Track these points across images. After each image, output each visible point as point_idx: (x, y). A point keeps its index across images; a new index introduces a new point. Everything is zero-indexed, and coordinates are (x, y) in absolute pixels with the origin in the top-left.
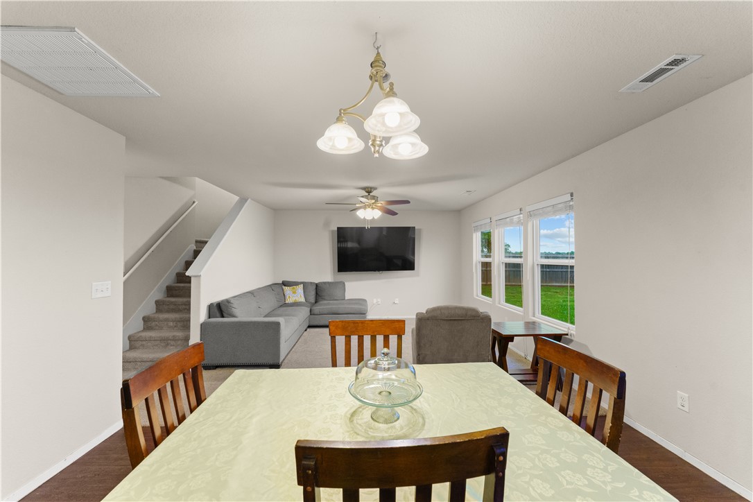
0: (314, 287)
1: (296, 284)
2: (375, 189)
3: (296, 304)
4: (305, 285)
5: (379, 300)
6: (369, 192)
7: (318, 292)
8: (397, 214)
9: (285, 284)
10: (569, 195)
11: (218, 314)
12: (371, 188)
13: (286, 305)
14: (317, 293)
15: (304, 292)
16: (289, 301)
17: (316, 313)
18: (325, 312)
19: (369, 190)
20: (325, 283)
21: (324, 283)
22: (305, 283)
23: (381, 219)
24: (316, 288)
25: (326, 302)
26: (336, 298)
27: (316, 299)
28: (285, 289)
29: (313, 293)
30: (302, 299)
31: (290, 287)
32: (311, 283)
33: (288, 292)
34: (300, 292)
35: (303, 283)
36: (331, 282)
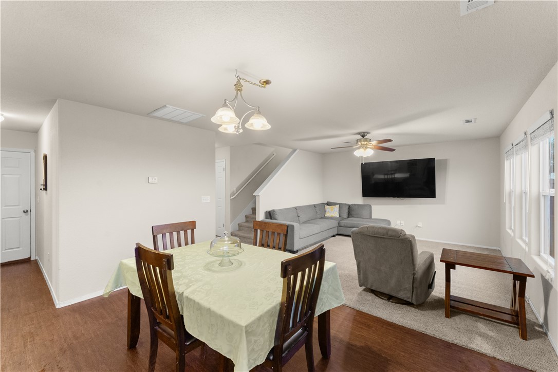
0: (347, 207)
1: (335, 204)
2: (368, 133)
3: (331, 218)
5: (402, 222)
6: (363, 136)
7: (351, 211)
8: (394, 150)
9: (328, 204)
10: (549, 112)
11: (269, 217)
12: (365, 133)
13: (324, 218)
14: (349, 212)
15: (339, 210)
16: (327, 215)
17: (342, 225)
18: (349, 226)
20: (355, 205)
22: (342, 204)
27: (348, 216)
28: (326, 207)
29: (346, 211)
30: (336, 215)
31: (330, 206)
32: (346, 204)
33: (328, 210)
34: (336, 210)
35: (339, 204)
36: (360, 205)
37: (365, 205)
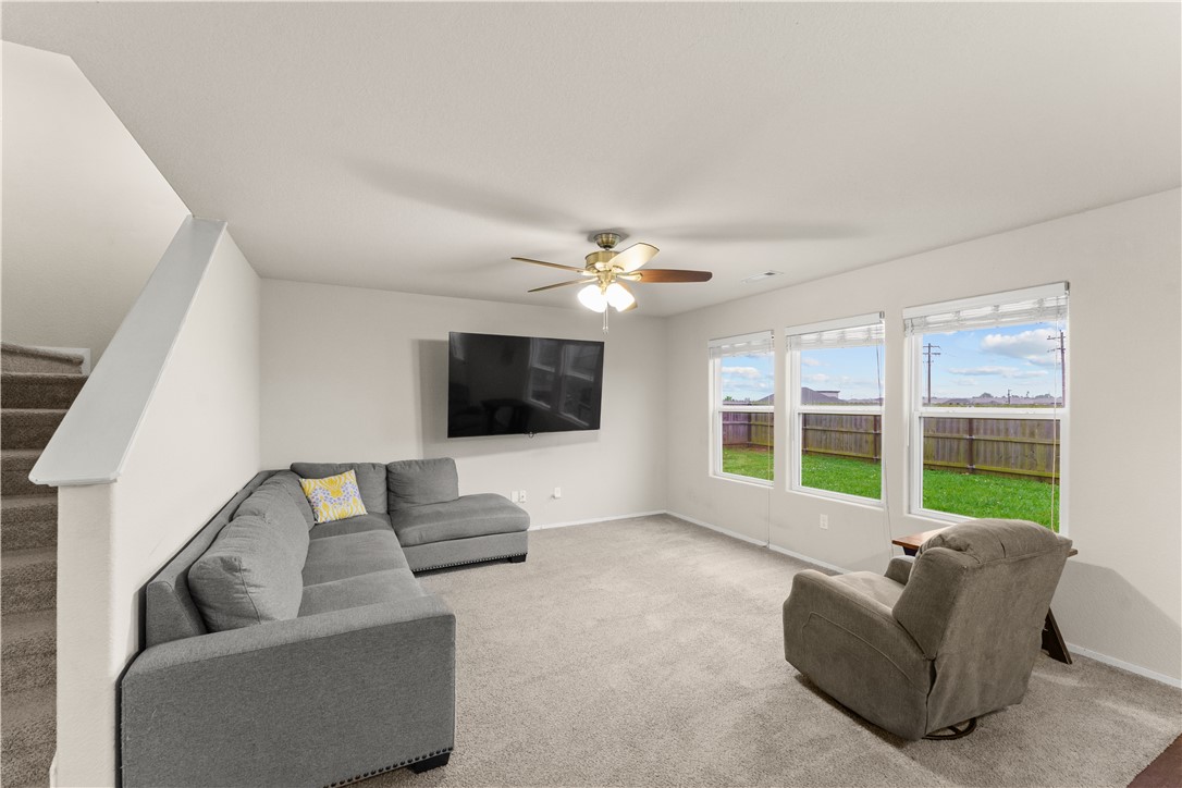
0: (383, 474)
1: (338, 469)
2: (626, 233)
3: (346, 524)
4: (358, 469)
5: (523, 493)
6: (607, 245)
7: (393, 486)
10: (1063, 284)
11: (187, 622)
13: (322, 528)
14: (388, 489)
15: (360, 489)
16: (325, 517)
17: (412, 542)
18: (435, 538)
19: (609, 240)
20: (409, 464)
21: (404, 462)
22: (359, 466)
24: (387, 478)
26: (440, 498)
27: (388, 504)
28: (310, 484)
29: (381, 489)
30: (356, 508)
31: (322, 480)
32: (374, 465)
33: (320, 495)
34: (350, 489)
35: (351, 467)
36: (423, 462)
37: (440, 460)
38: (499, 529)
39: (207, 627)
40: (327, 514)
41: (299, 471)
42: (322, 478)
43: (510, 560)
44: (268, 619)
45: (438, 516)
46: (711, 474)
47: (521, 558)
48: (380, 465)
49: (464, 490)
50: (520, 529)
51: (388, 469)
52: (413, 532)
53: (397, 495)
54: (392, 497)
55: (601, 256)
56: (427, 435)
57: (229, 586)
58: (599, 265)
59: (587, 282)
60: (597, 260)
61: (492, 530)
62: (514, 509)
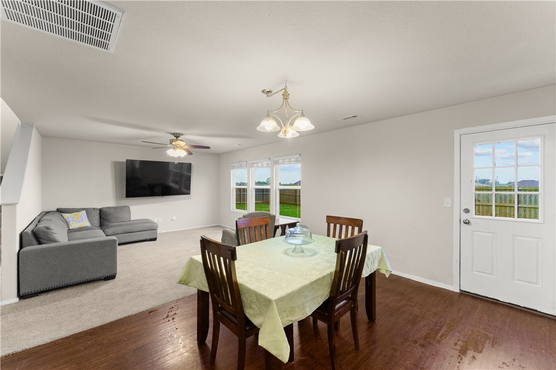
0: (98, 212)
1: (78, 210)
2: (182, 135)
3: (82, 229)
4: (88, 211)
5: (160, 219)
7: (103, 216)
10: (299, 155)
11: (34, 241)
12: (179, 134)
14: (100, 217)
15: (88, 217)
17: (110, 234)
18: (119, 232)
19: (177, 136)
20: (110, 208)
21: (107, 207)
22: (87, 209)
23: (185, 157)
24: (100, 213)
25: (112, 224)
26: (123, 220)
27: (100, 223)
28: (66, 215)
29: (97, 217)
30: (87, 224)
31: (71, 214)
32: (94, 209)
33: (70, 219)
34: (84, 217)
35: (84, 209)
36: (116, 207)
37: (123, 207)
38: (145, 229)
39: (40, 243)
40: (73, 226)
41: (60, 211)
42: (71, 213)
43: (151, 240)
44: (59, 242)
45: (121, 225)
46: (232, 210)
47: (155, 239)
48: (97, 209)
49: (133, 217)
50: (154, 229)
51: (100, 210)
52: (110, 231)
53: (104, 219)
54: (102, 220)
55: (174, 141)
56: (118, 197)
57: (47, 233)
58: (173, 143)
59: (170, 148)
60: (173, 142)
61: (143, 229)
62: (153, 223)
